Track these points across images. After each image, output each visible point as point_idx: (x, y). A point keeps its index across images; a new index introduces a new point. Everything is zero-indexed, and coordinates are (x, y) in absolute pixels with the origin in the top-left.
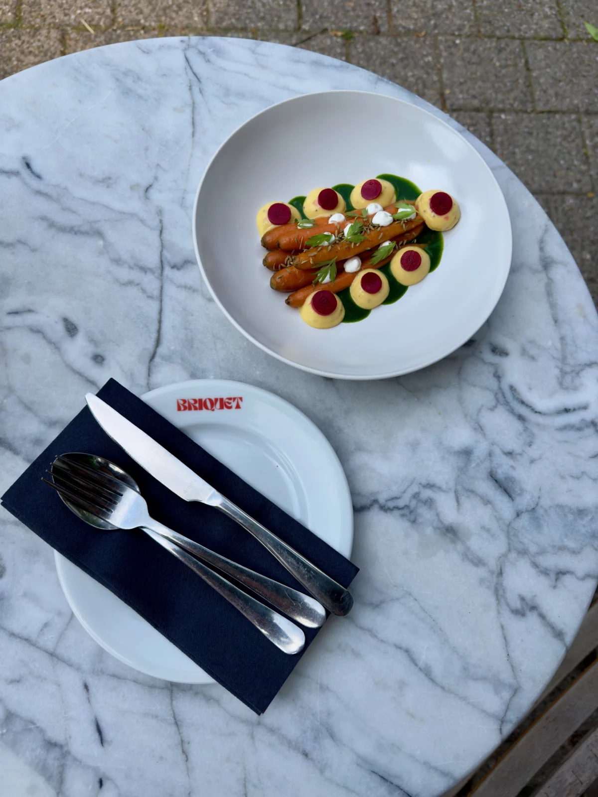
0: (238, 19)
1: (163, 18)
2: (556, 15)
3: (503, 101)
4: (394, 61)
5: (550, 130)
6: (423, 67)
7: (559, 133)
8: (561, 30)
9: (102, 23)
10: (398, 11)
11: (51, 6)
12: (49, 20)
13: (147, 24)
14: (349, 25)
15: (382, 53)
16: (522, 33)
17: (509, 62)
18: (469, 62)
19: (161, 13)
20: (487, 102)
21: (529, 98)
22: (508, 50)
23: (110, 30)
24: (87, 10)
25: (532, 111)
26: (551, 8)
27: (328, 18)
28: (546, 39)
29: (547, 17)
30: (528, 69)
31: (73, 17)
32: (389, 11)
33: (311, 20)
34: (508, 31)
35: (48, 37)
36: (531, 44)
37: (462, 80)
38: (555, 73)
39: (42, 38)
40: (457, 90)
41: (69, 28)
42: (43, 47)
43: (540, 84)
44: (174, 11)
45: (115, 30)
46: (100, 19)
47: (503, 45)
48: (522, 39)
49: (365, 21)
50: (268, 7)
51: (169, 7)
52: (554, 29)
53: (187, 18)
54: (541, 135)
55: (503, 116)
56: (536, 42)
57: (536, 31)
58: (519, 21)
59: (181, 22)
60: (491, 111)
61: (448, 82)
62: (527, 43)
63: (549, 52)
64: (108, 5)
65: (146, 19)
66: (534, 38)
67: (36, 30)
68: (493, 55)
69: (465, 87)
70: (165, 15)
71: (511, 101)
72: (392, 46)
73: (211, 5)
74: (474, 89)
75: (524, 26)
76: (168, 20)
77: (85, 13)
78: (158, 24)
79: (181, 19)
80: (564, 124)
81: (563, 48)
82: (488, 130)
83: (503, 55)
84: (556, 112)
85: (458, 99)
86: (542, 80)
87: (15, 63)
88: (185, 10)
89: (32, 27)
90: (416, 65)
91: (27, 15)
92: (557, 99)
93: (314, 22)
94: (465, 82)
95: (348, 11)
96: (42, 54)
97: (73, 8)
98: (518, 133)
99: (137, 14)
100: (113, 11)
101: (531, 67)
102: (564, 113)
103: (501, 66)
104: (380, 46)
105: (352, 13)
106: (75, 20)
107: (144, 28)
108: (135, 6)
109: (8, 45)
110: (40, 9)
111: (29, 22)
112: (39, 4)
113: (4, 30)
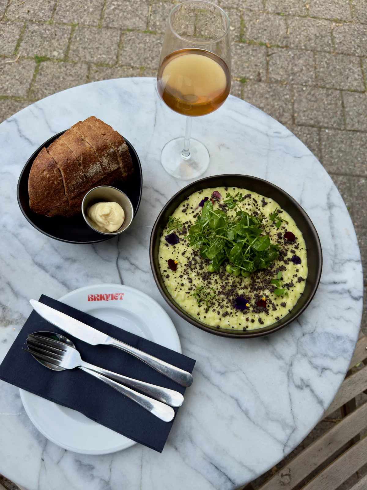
1: (143, 64)
2: (361, 79)
3: (327, 123)
4: (267, 96)
5: (353, 141)
6: (283, 101)
7: (359, 143)
8: (363, 87)
9: (110, 63)
10: (272, 70)
11: (85, 52)
12: (83, 59)
13: (135, 66)
14: (244, 75)
15: (261, 91)
16: (341, 87)
17: (333, 102)
18: (310, 100)
19: (143, 60)
20: (319, 123)
21: (343, 122)
22: (333, 95)
23: (114, 67)
24: (104, 56)
25: (344, 130)
26: (359, 75)
27: (233, 71)
28: (356, 91)
29: (356, 79)
30: (343, 107)
31: (95, 58)
32: (267, 70)
34: (333, 85)
35: (81, 68)
36: (346, 94)
37: (305, 109)
38: (359, 110)
39: (78, 68)
40: (302, 115)
41: (92, 64)
42: (77, 73)
43: (349, 115)
44: (150, 60)
45: (117, 67)
46: (110, 61)
47: (330, 92)
48: (341, 90)
49: (254, 74)
51: (148, 58)
52: (360, 86)
53: (157, 64)
54: (348, 143)
55: (327, 131)
56: (349, 92)
57: (349, 86)
58: (340, 81)
59: (153, 66)
60: (320, 128)
61: (297, 110)
62: (344, 92)
63: (355, 98)
64: (115, 54)
65: (134, 63)
66: (348, 90)
67: (75, 64)
68: (324, 98)
69: (306, 114)
70: (145, 61)
71: (332, 123)
72: (267, 88)
74: (311, 115)
75: (342, 84)
76: (146, 65)
77: (102, 57)
78: (140, 66)
79: (153, 64)
80: (362, 138)
81: (364, 97)
82: (318, 137)
83: (330, 98)
84: (357, 131)
85: (302, 119)
86: (351, 113)
87: (62, 79)
88: (156, 60)
89: (73, 62)
90: (280, 99)
91: (71, 56)
92: (359, 124)
94: (307, 111)
96: (76, 76)
97: (96, 54)
98: (335, 141)
99: (130, 60)
100: (117, 57)
101: (345, 106)
102: (362, 132)
103: (328, 104)
104: (260, 88)
105: (246, 69)
106: (96, 60)
107: (132, 67)
108: (129, 56)
109: (59, 70)
110: (79, 53)
111: (72, 59)
112: (79, 51)
113: (58, 62)
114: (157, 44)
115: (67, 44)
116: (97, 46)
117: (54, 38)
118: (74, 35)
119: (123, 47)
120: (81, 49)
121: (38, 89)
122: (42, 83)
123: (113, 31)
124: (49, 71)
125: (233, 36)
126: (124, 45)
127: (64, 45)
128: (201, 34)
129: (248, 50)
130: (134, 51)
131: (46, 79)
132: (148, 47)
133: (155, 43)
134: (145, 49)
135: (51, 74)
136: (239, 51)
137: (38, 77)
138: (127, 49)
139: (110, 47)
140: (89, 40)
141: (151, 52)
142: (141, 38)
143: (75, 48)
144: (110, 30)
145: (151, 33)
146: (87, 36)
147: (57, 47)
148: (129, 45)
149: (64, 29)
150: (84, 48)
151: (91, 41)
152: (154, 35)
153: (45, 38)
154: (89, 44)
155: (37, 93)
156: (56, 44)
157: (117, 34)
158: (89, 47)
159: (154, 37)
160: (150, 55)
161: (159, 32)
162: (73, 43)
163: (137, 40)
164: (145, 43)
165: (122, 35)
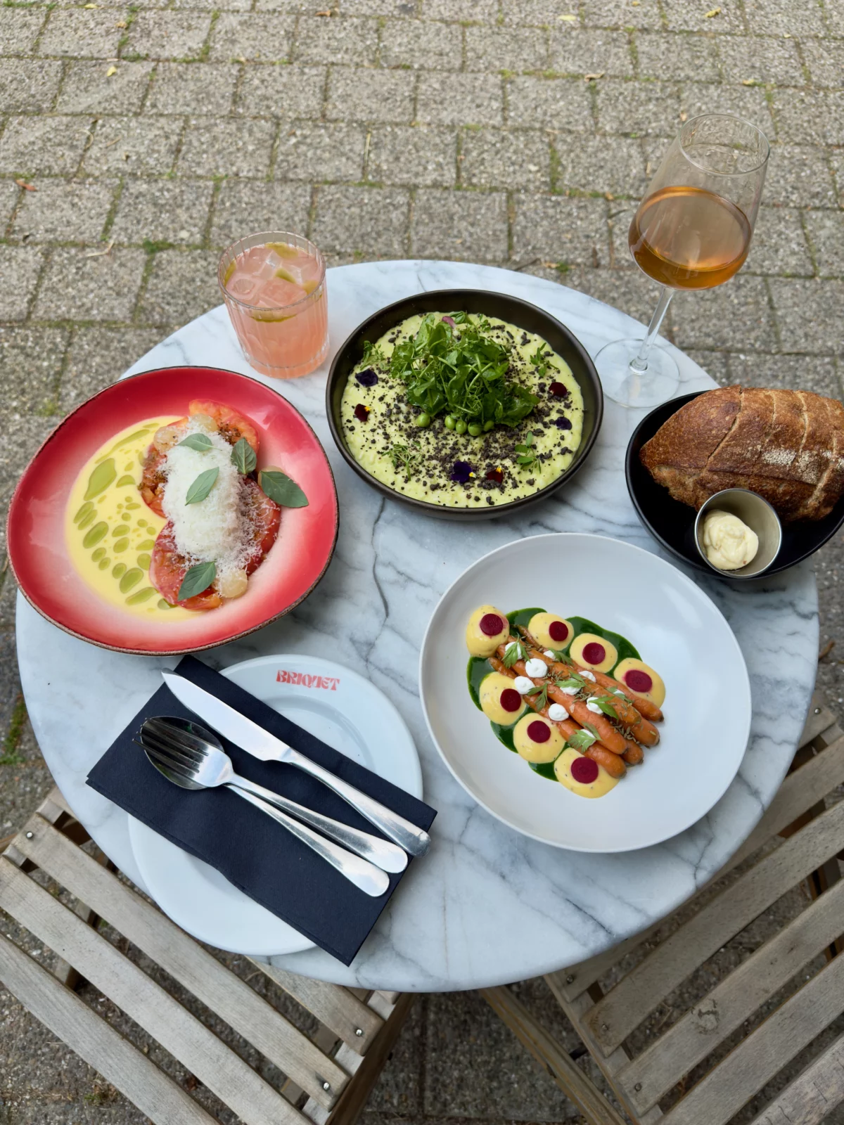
0: (441, 248)
1: (360, 245)
2: (805, 252)
3: (742, 341)
4: (616, 295)
5: (798, 373)
6: (647, 303)
7: (810, 377)
8: (811, 268)
10: (621, 244)
11: (242, 229)
13: (343, 250)
14: (565, 257)
15: (602, 287)
16: (765, 270)
17: (750, 300)
18: (702, 299)
19: (358, 239)
20: (724, 341)
21: (774, 339)
22: (749, 286)
25: (777, 353)
26: (799, 244)
27: (541, 249)
28: (794, 276)
29: (793, 253)
30: (772, 308)
32: (611, 244)
33: (523, 251)
34: (749, 267)
36: (775, 281)
37: (693, 317)
38: (804, 313)
40: (687, 327)
43: (785, 323)
44: (373, 238)
47: (742, 282)
48: (765, 276)
49: (583, 253)
50: (475, 237)
51: (368, 234)
52: (803, 266)
53: (386, 245)
54: (787, 378)
55: (742, 357)
56: (781, 279)
57: (781, 267)
58: (761, 257)
59: (379, 249)
60: (727, 352)
61: (677, 319)
62: (771, 280)
63: (796, 290)
64: (303, 230)
65: (341, 245)
66: (779, 275)
68: (730, 292)
69: (697, 325)
70: (363, 241)
71: (752, 341)
72: (613, 280)
73: (413, 233)
74: (708, 327)
75: (767, 263)
76: (366, 247)
78: (354, 250)
79: (380, 246)
80: (816, 367)
81: (814, 286)
82: (724, 370)
83: (743, 292)
84: (805, 354)
85: (687, 337)
86: (788, 320)
87: (199, 284)
88: (384, 237)
89: (220, 249)
90: (640, 300)
91: (216, 237)
92: (807, 340)
93: (526, 253)
94: (698, 319)
95: (565, 243)
98: (760, 376)
99: (333, 240)
101: (776, 306)
102: (816, 355)
103: (739, 304)
104: (599, 280)
105: (568, 245)
107: (339, 254)
108: (331, 231)
109: (193, 266)
110: (231, 232)
111: (218, 244)
112: (230, 227)
113: (191, 251)
114: (385, 207)
115: (206, 216)
116: (266, 217)
117: (180, 206)
118: (220, 197)
119: (317, 216)
120: (234, 224)
121: (152, 304)
122: (160, 292)
123: (295, 185)
124: (173, 269)
125: (537, 183)
126: (320, 212)
127: (201, 218)
128: (471, 184)
129: (569, 208)
130: (341, 222)
131: (168, 284)
132: (368, 212)
133: (381, 204)
134: (362, 218)
135: (177, 274)
136: (551, 212)
137: (152, 281)
138: (326, 219)
139: (292, 217)
140: (249, 206)
141: (373, 222)
142: (353, 197)
143: (222, 222)
144: (289, 184)
145: (372, 185)
146: (246, 199)
147: (186, 222)
148: (330, 211)
149: (200, 187)
150: (241, 222)
151: (253, 208)
152: (379, 190)
153: (163, 206)
154: (250, 214)
155: (150, 312)
156: (183, 216)
157: (306, 191)
158: (251, 218)
159: (379, 194)
160: (372, 227)
161: (389, 183)
162: (217, 213)
163: (344, 200)
164: (361, 205)
165: (314, 192)
